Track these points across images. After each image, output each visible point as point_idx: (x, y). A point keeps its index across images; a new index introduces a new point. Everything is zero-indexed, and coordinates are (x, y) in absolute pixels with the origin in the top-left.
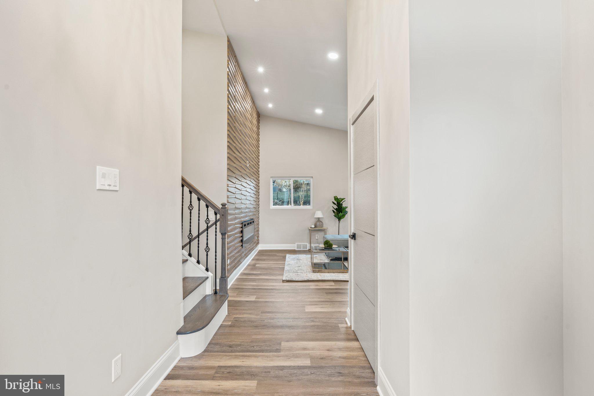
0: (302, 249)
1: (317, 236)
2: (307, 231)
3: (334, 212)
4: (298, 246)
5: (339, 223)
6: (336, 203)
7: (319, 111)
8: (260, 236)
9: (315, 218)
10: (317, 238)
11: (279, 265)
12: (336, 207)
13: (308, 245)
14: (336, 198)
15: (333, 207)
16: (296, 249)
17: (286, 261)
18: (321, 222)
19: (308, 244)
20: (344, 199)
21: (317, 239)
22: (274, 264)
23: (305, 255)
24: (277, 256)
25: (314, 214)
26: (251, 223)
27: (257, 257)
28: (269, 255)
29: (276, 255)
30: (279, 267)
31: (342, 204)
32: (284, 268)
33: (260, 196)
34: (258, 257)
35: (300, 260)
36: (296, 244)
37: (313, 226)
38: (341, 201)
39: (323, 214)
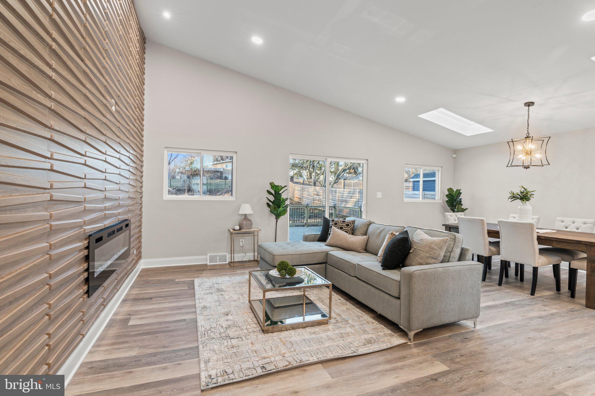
0: (218, 263)
1: (242, 241)
2: (227, 234)
3: (268, 205)
4: (212, 259)
5: (277, 221)
6: (273, 192)
7: (257, 40)
8: (143, 245)
9: (240, 215)
10: (241, 244)
11: (182, 314)
12: (272, 198)
13: (228, 256)
14: (272, 185)
15: (267, 198)
16: (209, 264)
17: (197, 297)
18: (250, 220)
19: (227, 254)
20: (286, 186)
21: (242, 247)
22: (172, 309)
23: (227, 278)
24: (177, 283)
25: (239, 208)
26: (121, 229)
27: (135, 292)
28: (160, 282)
29: (173, 282)
30: (184, 320)
31: (280, 194)
32: (195, 321)
33: (144, 179)
34: (137, 289)
35: (223, 293)
36: (208, 255)
37: (237, 228)
38: (281, 189)
39: (253, 209)
